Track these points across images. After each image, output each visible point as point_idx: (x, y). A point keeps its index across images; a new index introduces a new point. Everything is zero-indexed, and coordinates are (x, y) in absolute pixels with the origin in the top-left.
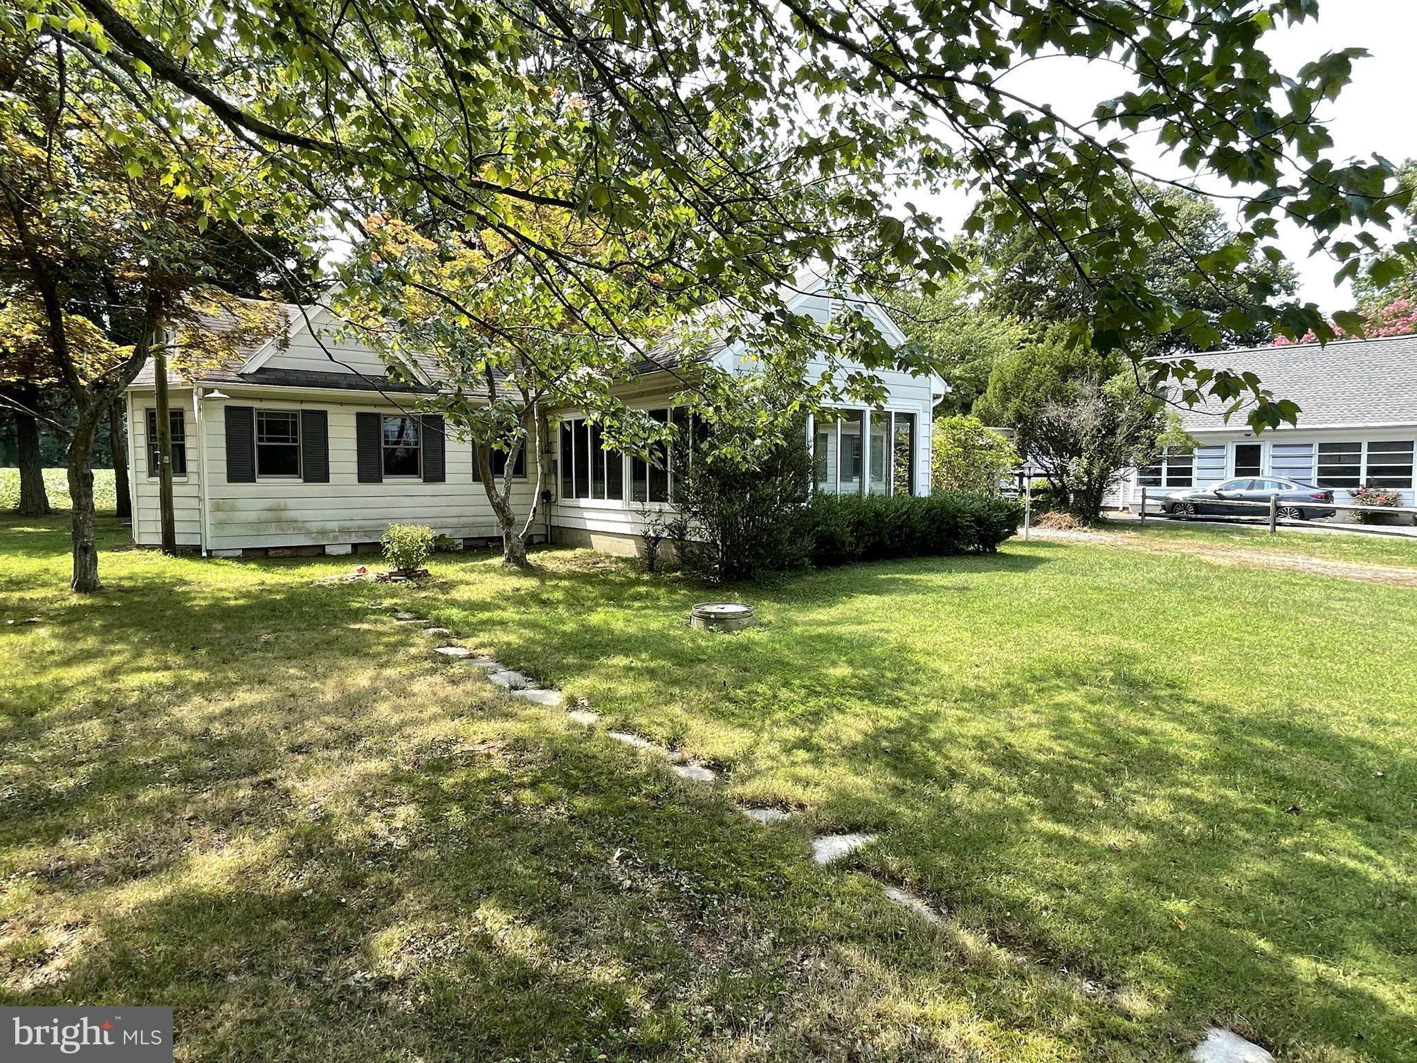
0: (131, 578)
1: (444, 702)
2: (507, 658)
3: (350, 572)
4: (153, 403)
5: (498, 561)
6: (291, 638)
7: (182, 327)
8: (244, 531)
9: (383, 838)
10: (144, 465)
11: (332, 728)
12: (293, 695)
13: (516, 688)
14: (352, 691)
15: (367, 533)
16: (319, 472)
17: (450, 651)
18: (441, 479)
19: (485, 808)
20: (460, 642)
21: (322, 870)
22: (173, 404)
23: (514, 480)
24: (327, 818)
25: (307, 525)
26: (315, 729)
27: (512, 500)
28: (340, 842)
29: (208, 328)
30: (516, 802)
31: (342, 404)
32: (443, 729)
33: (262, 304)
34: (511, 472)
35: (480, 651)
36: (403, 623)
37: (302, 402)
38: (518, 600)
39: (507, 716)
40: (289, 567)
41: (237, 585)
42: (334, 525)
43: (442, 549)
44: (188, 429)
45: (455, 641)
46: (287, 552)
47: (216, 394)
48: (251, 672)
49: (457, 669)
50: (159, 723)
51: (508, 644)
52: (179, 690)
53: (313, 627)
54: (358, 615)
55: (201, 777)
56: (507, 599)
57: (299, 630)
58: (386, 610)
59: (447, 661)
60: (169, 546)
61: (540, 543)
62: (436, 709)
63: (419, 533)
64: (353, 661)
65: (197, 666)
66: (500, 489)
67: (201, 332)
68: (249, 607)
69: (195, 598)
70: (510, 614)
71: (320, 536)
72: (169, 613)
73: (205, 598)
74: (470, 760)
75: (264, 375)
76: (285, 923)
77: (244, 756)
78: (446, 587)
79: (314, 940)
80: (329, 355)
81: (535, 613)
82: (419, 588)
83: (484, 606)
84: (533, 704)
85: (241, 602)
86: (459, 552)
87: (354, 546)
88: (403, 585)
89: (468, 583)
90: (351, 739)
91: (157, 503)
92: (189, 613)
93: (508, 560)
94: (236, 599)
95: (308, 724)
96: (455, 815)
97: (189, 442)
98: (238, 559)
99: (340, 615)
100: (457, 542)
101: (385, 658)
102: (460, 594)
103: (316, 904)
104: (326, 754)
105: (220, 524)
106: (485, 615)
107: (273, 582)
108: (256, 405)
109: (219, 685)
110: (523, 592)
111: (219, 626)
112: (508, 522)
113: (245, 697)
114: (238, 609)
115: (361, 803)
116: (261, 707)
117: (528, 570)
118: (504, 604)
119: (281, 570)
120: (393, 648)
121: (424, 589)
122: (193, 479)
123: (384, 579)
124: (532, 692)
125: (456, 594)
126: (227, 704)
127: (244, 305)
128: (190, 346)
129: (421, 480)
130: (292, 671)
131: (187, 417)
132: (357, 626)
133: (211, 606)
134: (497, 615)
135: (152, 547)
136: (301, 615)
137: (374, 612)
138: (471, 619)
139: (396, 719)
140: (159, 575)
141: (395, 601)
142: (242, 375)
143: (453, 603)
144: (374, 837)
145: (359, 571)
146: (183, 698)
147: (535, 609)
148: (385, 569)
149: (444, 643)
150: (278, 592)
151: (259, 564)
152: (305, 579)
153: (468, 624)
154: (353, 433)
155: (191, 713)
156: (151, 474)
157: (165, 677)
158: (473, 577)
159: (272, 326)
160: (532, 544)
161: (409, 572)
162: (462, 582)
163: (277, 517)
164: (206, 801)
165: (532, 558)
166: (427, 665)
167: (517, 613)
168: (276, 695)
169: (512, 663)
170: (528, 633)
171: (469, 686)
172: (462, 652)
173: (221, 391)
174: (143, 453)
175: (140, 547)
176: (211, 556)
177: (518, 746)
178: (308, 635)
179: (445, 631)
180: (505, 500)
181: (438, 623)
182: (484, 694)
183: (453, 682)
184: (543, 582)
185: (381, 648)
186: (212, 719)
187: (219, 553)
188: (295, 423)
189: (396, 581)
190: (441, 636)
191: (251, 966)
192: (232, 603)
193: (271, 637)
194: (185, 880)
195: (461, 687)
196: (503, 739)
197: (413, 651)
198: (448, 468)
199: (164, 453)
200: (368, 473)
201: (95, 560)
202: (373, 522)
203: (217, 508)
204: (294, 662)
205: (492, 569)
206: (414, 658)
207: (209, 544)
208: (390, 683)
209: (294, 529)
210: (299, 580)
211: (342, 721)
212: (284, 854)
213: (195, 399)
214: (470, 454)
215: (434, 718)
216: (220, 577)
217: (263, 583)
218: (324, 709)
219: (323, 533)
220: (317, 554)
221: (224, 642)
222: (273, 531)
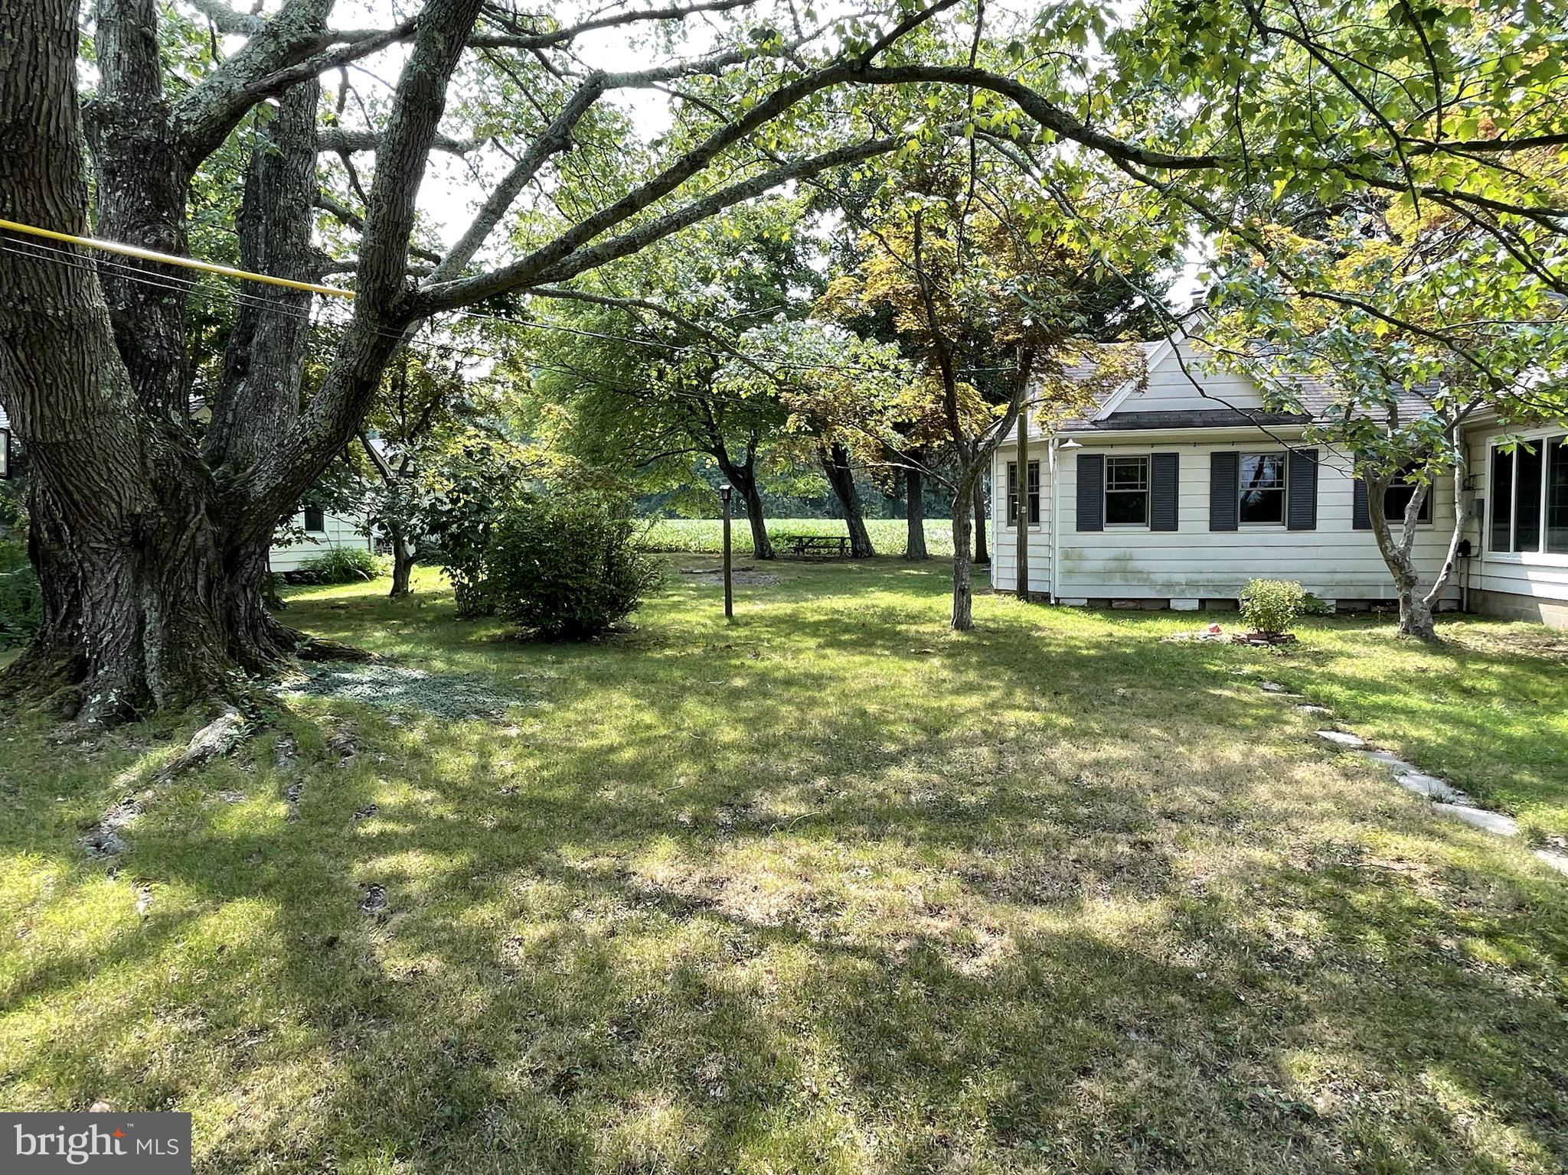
0: (993, 620)
1: (1338, 798)
2: (1420, 758)
3: (1201, 630)
4: (1014, 457)
5: (1390, 631)
6: (1146, 696)
7: (1047, 380)
8: (1089, 581)
9: (1281, 942)
10: (1004, 516)
11: (1203, 800)
12: (1157, 757)
13: (1440, 800)
14: (1222, 763)
15: (1217, 587)
16: (1167, 521)
17: (1339, 738)
18: (1311, 525)
19: (1415, 947)
20: (1349, 728)
21: (1214, 955)
22: (1031, 456)
23: (1418, 527)
24: (1214, 900)
25: (1152, 577)
26: (1186, 797)
27: (1414, 553)
28: (1231, 931)
29: (1070, 379)
30: (1464, 952)
31: (1195, 444)
32: (1341, 832)
33: (1120, 346)
34: (1415, 516)
35: (1381, 743)
36: (1271, 695)
37: (1153, 445)
38: (1426, 684)
39: (1431, 834)
40: (1135, 619)
41: (1086, 634)
42: (1182, 578)
43: (1313, 612)
44: (1043, 480)
45: (1341, 726)
46: (1131, 605)
47: (1070, 443)
48: (1113, 726)
49: (1349, 760)
50: (1037, 759)
51: (1421, 741)
52: (1051, 735)
53: (1170, 687)
54: (1217, 679)
55: (1080, 822)
56: (1410, 681)
57: (1154, 688)
58: (1249, 678)
59: (1336, 749)
60: (1022, 592)
61: (1451, 611)
62: (1329, 805)
63: (1288, 590)
64: (1217, 731)
65: (1063, 712)
66: (1398, 540)
67: (1064, 383)
68: (1101, 658)
69: (1050, 644)
70: (1416, 700)
71: (1165, 589)
72: (1029, 656)
73: (1059, 645)
74: (1385, 880)
75: (1118, 420)
76: (1180, 998)
77: (1119, 811)
78: (1321, 657)
79: (1214, 1029)
80: (1201, 391)
81: (1453, 704)
82: (1286, 655)
83: (1375, 687)
84: (1470, 826)
85: (1092, 652)
86: (1330, 616)
87: (1202, 601)
88: (1265, 651)
89: (1350, 656)
90: (1229, 819)
91: (1014, 550)
92: (1047, 657)
93: (1406, 631)
94: (1088, 649)
95: (1179, 791)
96: (1374, 943)
97: (1043, 493)
98: (1083, 608)
99: (1196, 677)
100: (1328, 604)
101: (1255, 734)
102: (1339, 667)
103: (1212, 992)
104: (1201, 828)
105: (1069, 573)
106: (1381, 699)
107: (1121, 635)
108: (1107, 452)
109: (1085, 733)
110: (1432, 675)
111: (1076, 675)
112: (1409, 582)
113: (1111, 750)
114: (1090, 659)
115: (1249, 893)
116: (1126, 763)
117: (1437, 647)
118: (1406, 687)
119: (1127, 622)
120: (1266, 722)
121: (1292, 657)
122: (1044, 527)
123: (1241, 642)
124: (1465, 810)
125: (1333, 668)
126: (1094, 754)
127: (1103, 351)
128: (1053, 399)
129: (1285, 528)
130: (1154, 731)
131: (1042, 468)
132: (1218, 692)
133: (1066, 653)
134: (1398, 700)
135: (1008, 593)
136: (1155, 673)
137: (1235, 678)
138: (1361, 701)
139: (1278, 806)
140: (1016, 619)
141: (1257, 668)
142: (1095, 423)
143: (1332, 678)
144: (1270, 936)
145: (1212, 630)
146: (1053, 741)
147: (1453, 698)
148: (1243, 630)
149: (1327, 725)
150: (1127, 645)
151: (1107, 616)
152: (1153, 635)
153: (1359, 707)
154: (1207, 476)
155: (1063, 755)
156: (1009, 524)
157: (1037, 718)
158: (1356, 648)
159: (1131, 368)
160: (1440, 612)
161: (1272, 637)
162: (1341, 653)
163: (1122, 567)
164: (1087, 847)
165: (1440, 630)
166: (1309, 749)
167: (1428, 701)
168: (1141, 753)
169: (1429, 766)
170: (1450, 731)
171: (1368, 784)
172: (1353, 741)
173: (1075, 440)
174: (1003, 504)
175: (998, 591)
176: (1058, 604)
177: (1457, 877)
178: (1165, 694)
179: (1327, 711)
180: (1404, 553)
181: (1316, 700)
182: (1393, 799)
183: (1347, 775)
184: (1462, 664)
185: (1249, 721)
186: (1082, 766)
187: (1066, 601)
188: (1144, 469)
189: (1257, 645)
190: (1322, 717)
191: (1151, 1032)
192: (1085, 652)
193: (1128, 692)
194: (1080, 921)
195: (1358, 784)
196: (1429, 862)
197: (1288, 729)
198: (1320, 513)
199: (1022, 504)
200: (1222, 520)
201: (970, 602)
202: (1225, 576)
203: (1067, 557)
204: (1154, 722)
205: (1379, 641)
206: (1291, 738)
207: (1057, 592)
208: (1267, 764)
209: (1139, 580)
210: (1145, 634)
211: (1216, 796)
212: (1171, 926)
213: (1051, 450)
214: (1351, 495)
215: (1324, 815)
216: (1070, 625)
217: (1111, 635)
218: (1193, 778)
219: (1169, 585)
220: (1161, 608)
221: (1083, 691)
222: (1118, 582)
